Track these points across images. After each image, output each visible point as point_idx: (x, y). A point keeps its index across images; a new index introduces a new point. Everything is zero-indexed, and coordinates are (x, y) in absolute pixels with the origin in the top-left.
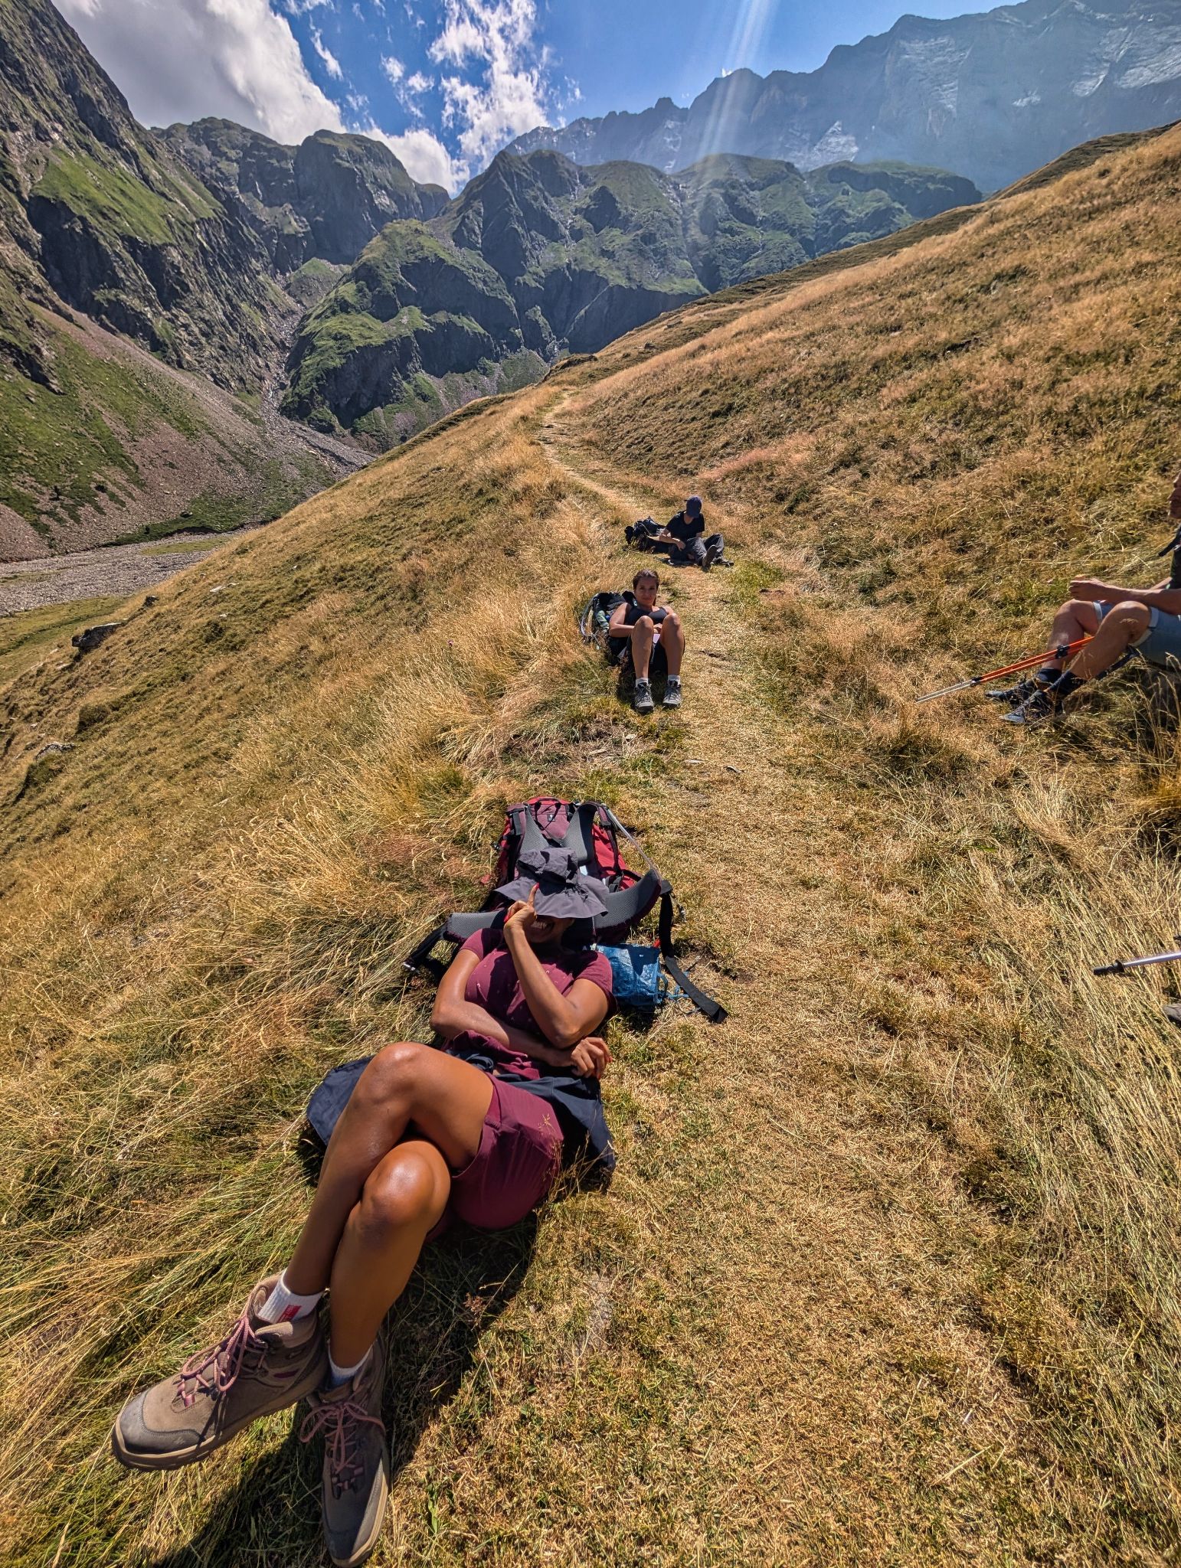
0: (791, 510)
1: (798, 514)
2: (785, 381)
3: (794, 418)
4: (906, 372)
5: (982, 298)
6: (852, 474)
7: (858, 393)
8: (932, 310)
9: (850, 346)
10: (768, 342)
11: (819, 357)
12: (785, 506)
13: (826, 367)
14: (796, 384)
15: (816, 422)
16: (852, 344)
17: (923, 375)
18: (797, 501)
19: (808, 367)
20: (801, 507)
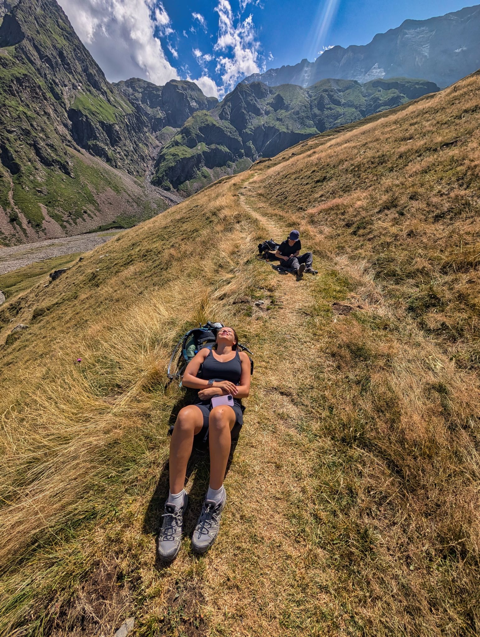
0: (354, 233)
1: (359, 236)
2: (352, 165)
3: (357, 182)
4: (419, 158)
5: (457, 121)
6: (392, 214)
7: (391, 170)
8: (428, 129)
9: (386, 148)
10: (345, 148)
11: (370, 154)
12: (351, 230)
13: (374, 158)
14: (359, 166)
15: (368, 185)
16: (387, 147)
17: (430, 159)
18: (359, 228)
19: (364, 159)
20: (361, 232)
